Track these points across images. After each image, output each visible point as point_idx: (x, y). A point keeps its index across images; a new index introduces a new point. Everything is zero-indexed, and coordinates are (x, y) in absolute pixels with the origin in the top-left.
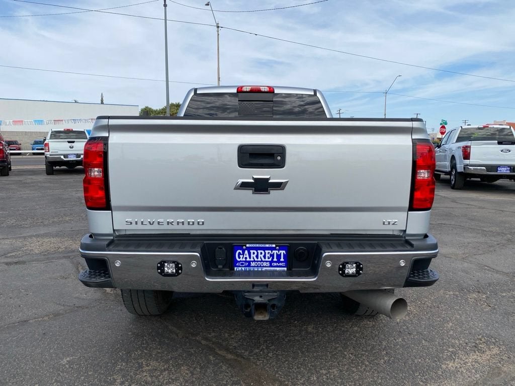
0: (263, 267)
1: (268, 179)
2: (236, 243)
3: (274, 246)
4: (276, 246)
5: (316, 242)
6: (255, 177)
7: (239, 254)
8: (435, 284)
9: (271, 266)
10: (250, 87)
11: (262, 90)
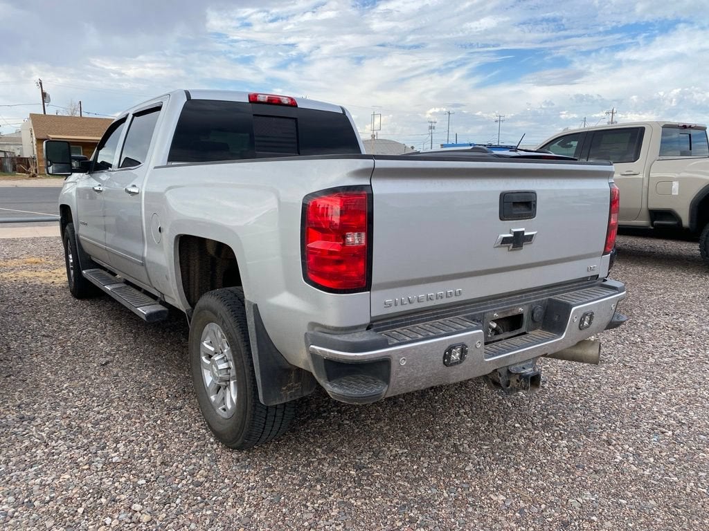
5: (548, 298)
6: (514, 231)
8: (623, 325)
10: (267, 96)
11: (282, 101)
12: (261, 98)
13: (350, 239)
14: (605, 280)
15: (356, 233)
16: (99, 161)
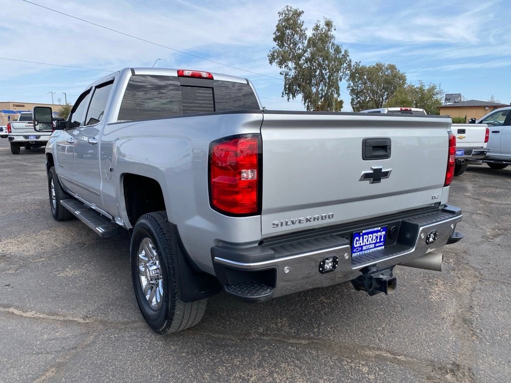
0: (371, 249)
1: (381, 169)
2: (355, 231)
3: (379, 228)
4: (381, 228)
5: (401, 220)
6: (374, 168)
7: (357, 241)
8: (461, 240)
9: (375, 247)
10: (191, 72)
11: (202, 75)
12: (186, 73)
13: (244, 175)
14: (446, 206)
15: (250, 171)
16: (72, 121)
